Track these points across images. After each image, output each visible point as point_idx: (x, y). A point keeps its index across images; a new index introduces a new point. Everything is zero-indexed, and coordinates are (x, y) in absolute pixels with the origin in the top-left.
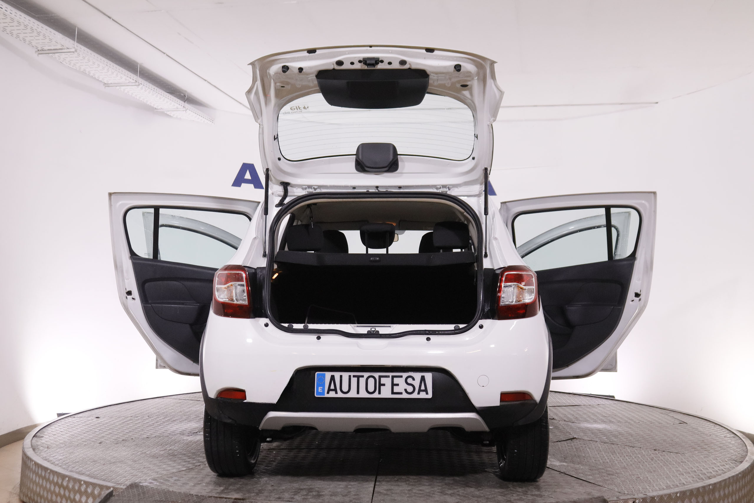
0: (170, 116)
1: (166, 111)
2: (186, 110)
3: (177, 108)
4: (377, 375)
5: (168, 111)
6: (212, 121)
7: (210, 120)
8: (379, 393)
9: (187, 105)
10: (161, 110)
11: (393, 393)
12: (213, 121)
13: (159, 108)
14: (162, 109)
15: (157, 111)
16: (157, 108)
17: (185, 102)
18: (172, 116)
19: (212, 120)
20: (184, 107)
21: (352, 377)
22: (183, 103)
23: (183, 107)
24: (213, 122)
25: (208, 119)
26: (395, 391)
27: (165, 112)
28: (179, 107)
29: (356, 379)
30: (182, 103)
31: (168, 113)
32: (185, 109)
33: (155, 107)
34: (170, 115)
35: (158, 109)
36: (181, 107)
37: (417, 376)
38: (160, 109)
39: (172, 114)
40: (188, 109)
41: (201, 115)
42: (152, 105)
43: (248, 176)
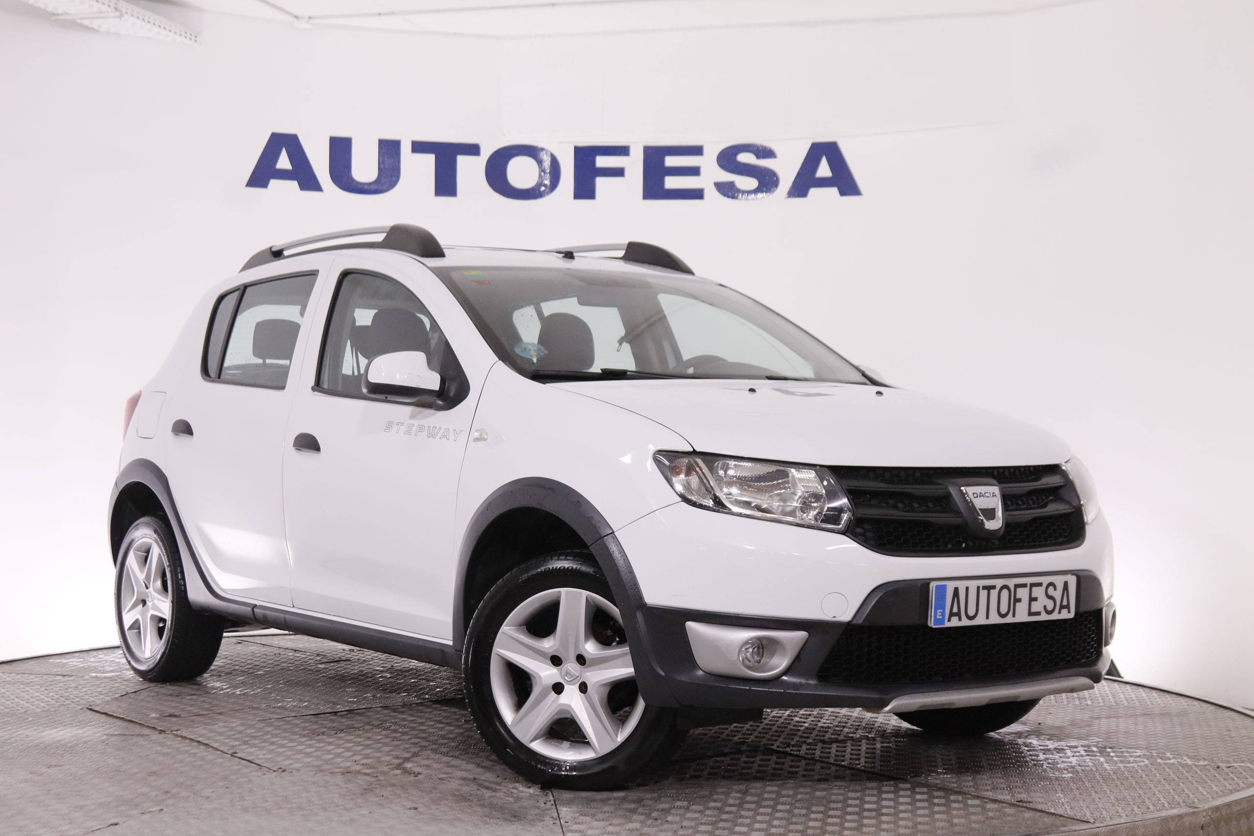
0: (92, 29)
1: (80, 19)
2: (122, 16)
3: (101, 12)
5: (84, 19)
6: (193, 38)
7: (188, 35)
9: (123, 4)
10: (65, 17)
12: (196, 37)
13: (60, 11)
14: (67, 14)
15: (57, 20)
16: (55, 12)
18: (96, 28)
19: (195, 36)
20: (116, 9)
23: (114, 10)
24: (196, 41)
25: (183, 34)
27: (79, 21)
28: (105, 8)
31: (86, 22)
32: (118, 14)
33: (50, 9)
34: (90, 26)
35: (58, 15)
36: (109, 9)
38: (63, 14)
39: (95, 24)
40: (127, 13)
41: (163, 26)
42: (42, 6)
43: (284, 162)
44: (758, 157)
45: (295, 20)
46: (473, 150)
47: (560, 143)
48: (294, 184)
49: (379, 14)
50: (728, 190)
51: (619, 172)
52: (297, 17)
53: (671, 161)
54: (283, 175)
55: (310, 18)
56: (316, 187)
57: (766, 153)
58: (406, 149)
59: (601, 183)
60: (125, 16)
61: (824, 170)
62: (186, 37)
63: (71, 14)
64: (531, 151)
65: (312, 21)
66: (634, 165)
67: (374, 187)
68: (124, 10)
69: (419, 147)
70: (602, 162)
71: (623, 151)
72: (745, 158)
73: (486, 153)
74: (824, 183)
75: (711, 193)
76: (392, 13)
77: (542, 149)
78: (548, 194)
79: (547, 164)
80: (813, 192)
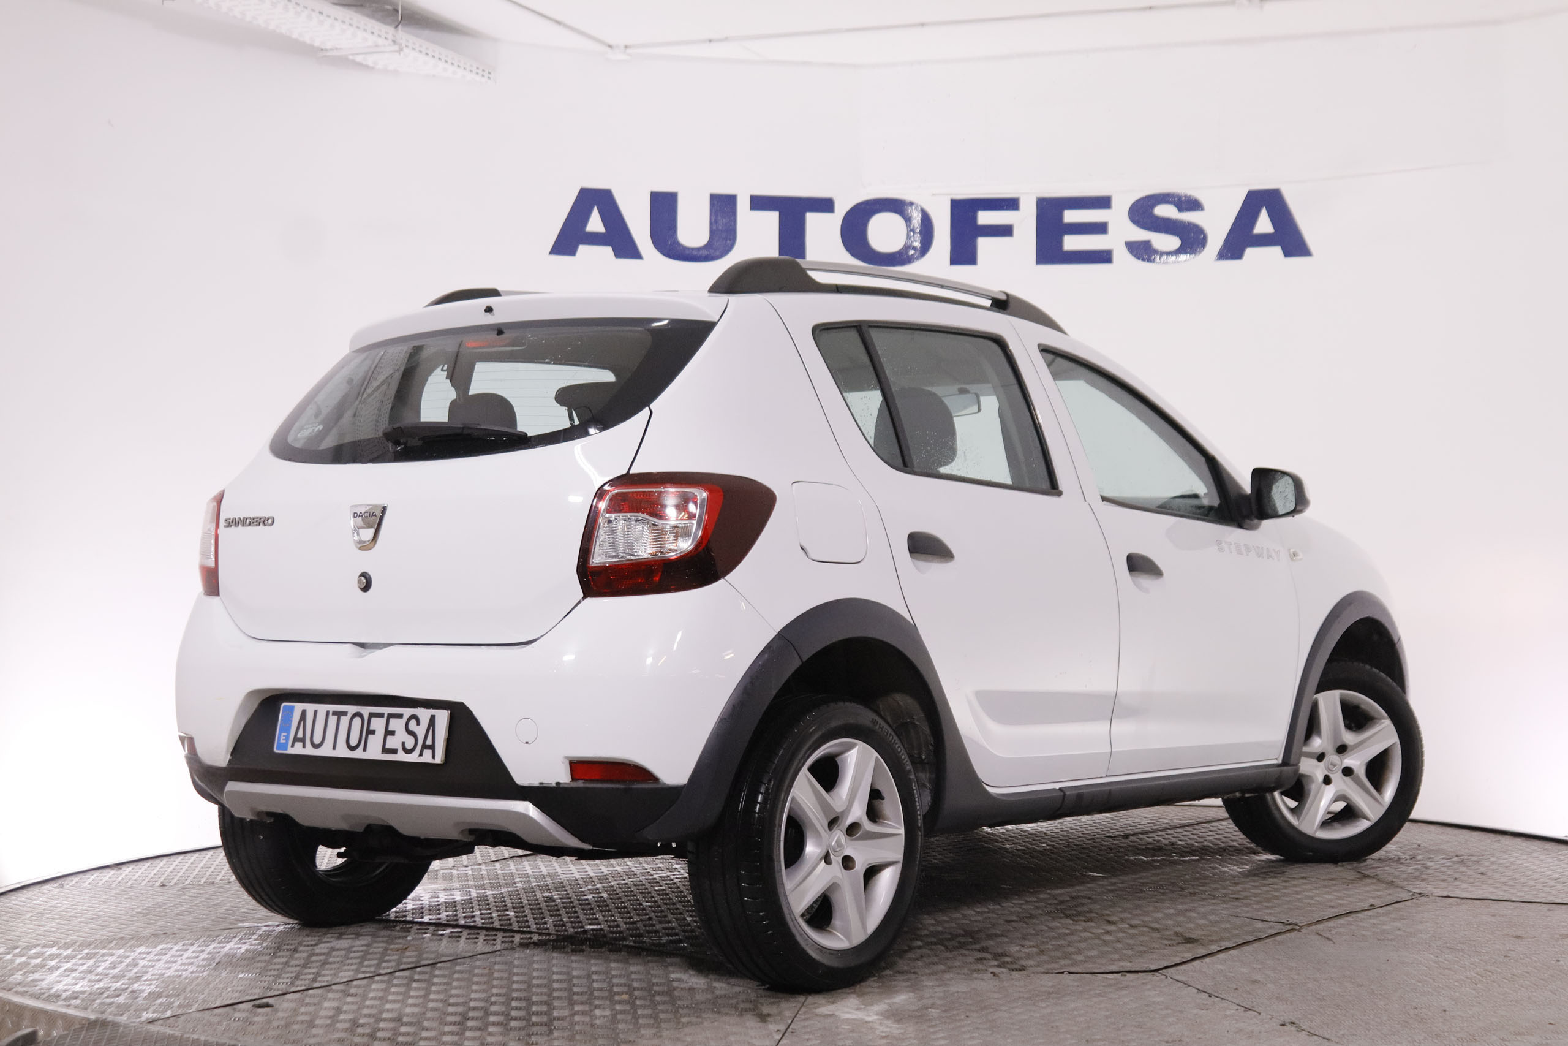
0: (366, 67)
1: (352, 54)
2: (401, 50)
3: (377, 45)
4: (366, 710)
5: (357, 54)
6: (486, 74)
7: (480, 71)
8: (365, 750)
9: (404, 35)
10: (335, 53)
11: (385, 750)
12: (489, 73)
13: (328, 46)
14: (337, 49)
15: (325, 56)
16: (323, 47)
17: (396, 27)
18: (371, 65)
19: (487, 72)
20: (394, 42)
21: (331, 713)
22: (389, 30)
23: (392, 43)
24: (489, 78)
25: (474, 69)
26: (388, 746)
27: (351, 57)
28: (380, 41)
29: (336, 717)
30: (387, 30)
31: (359, 58)
32: (396, 48)
33: (317, 44)
34: (364, 63)
35: (326, 50)
36: (386, 42)
37: (424, 714)
38: (332, 49)
39: (370, 60)
40: (407, 46)
41: (450, 61)
42: (308, 41)
43: (595, 224)
44: (1180, 210)
45: (608, 50)
46: (825, 205)
47: (933, 195)
48: (608, 251)
49: (710, 41)
50: (1142, 251)
51: (1005, 231)
52: (610, 46)
53: (1071, 216)
54: (595, 239)
55: (626, 47)
56: (634, 253)
57: (1191, 204)
58: (743, 205)
59: (984, 244)
60: (406, 50)
61: (1264, 225)
62: (477, 73)
63: (340, 49)
64: (896, 206)
65: (628, 51)
66: (1025, 221)
67: (705, 253)
68: (404, 42)
69: (759, 203)
70: (985, 218)
71: (1011, 204)
72: (1165, 211)
73: (842, 209)
74: (1264, 241)
75: (1121, 255)
76: (726, 39)
77: (911, 204)
78: (918, 258)
79: (917, 220)
80: (1250, 252)
